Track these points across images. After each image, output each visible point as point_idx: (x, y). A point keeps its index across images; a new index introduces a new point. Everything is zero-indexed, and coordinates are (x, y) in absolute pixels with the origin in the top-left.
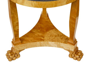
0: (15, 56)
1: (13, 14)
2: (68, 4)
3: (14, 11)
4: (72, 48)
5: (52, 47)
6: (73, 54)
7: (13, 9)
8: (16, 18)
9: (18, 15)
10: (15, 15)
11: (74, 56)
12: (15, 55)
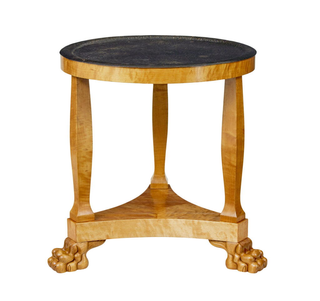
0: (74, 259)
2: (211, 80)
4: (233, 233)
5: (180, 236)
6: (235, 251)
11: (240, 259)
12: (76, 256)
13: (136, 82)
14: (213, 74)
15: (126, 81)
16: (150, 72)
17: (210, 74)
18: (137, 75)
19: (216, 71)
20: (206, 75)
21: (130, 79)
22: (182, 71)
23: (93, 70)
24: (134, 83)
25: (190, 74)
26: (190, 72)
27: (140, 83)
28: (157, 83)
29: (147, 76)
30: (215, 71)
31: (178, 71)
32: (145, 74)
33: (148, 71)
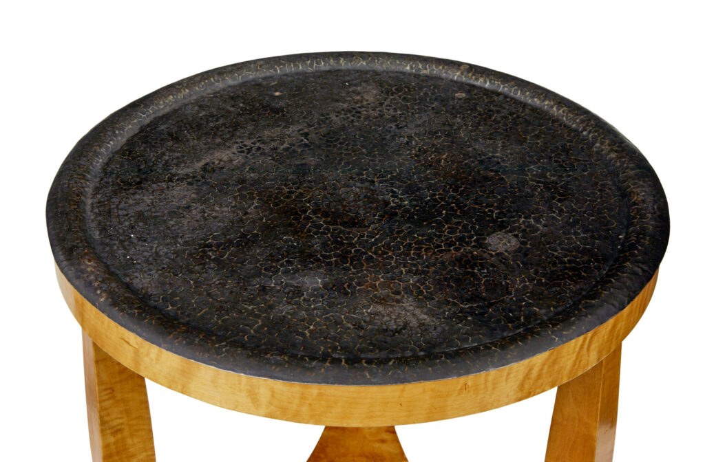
1: (116, 432)
3: (127, 412)
7: (119, 396)
8: (143, 456)
9: (151, 439)
10: (129, 441)
13: (271, 415)
14: (539, 376)
15: (236, 407)
16: (320, 394)
17: (529, 379)
18: (273, 396)
19: (549, 367)
20: (515, 387)
21: (251, 404)
22: (432, 390)
23: (128, 343)
24: (266, 416)
25: (459, 394)
26: (461, 389)
27: (286, 420)
28: (345, 425)
29: (310, 405)
30: (546, 367)
31: (420, 390)
32: (303, 397)
33: (314, 389)
